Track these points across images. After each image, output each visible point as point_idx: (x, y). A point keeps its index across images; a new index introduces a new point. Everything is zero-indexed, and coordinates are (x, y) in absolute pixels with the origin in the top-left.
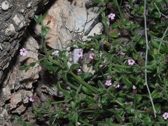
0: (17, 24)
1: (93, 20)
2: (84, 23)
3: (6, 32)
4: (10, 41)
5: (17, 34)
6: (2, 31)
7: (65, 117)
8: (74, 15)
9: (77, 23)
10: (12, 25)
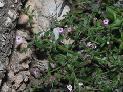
0: (12, 17)
1: (61, 5)
2: (55, 8)
3: (6, 24)
4: (9, 31)
5: (13, 24)
6: (3, 24)
7: (64, 79)
8: (46, 5)
9: (50, 10)
10: (8, 18)
